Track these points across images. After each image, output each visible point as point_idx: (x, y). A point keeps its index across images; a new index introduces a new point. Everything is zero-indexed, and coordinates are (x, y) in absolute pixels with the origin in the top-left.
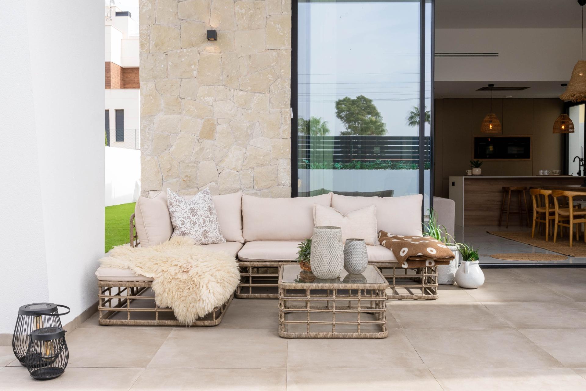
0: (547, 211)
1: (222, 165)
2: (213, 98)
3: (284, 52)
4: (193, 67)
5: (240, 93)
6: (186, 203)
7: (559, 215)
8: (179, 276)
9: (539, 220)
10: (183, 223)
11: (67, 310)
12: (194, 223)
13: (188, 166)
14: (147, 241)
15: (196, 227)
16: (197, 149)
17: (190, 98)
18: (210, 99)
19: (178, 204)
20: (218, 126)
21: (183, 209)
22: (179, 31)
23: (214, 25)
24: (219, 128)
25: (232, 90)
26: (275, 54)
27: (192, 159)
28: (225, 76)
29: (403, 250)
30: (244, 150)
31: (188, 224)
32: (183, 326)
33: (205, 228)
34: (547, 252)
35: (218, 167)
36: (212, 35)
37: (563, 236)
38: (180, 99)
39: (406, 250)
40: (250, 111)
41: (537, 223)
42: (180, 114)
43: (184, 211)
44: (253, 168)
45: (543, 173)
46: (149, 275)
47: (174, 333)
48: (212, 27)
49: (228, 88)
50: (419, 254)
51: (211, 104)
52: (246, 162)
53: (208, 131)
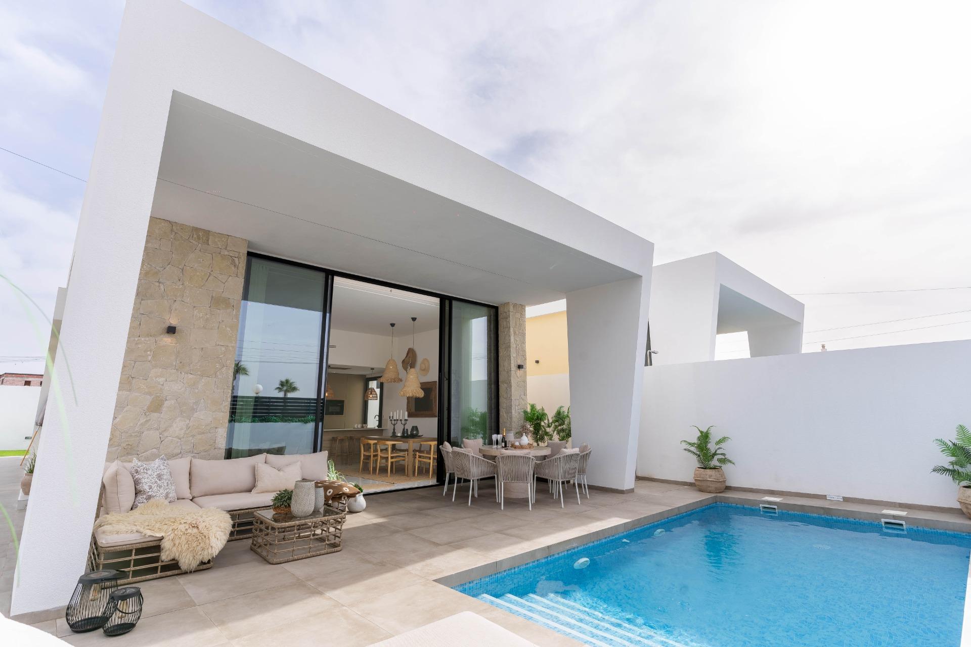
0: (372, 454)
1: (166, 434)
2: (164, 379)
4: (149, 353)
5: (191, 376)
6: (152, 470)
7: (381, 456)
8: (189, 531)
9: (365, 461)
10: (150, 488)
12: (160, 487)
13: (131, 436)
14: (119, 507)
16: (142, 421)
17: (141, 378)
18: (161, 380)
19: (145, 471)
20: (167, 402)
21: (150, 476)
22: (139, 323)
23: (173, 322)
24: (167, 404)
25: (183, 373)
26: (223, 349)
27: (137, 429)
28: (178, 362)
29: (329, 491)
30: (188, 421)
31: (155, 488)
32: (186, 573)
34: (377, 482)
35: (161, 436)
36: (171, 330)
37: (383, 470)
38: (131, 378)
39: (332, 491)
40: (197, 391)
41: (363, 462)
42: (130, 390)
43: (152, 477)
44: (193, 436)
45: (357, 426)
46: (159, 535)
47: (182, 580)
48: (171, 324)
49: (180, 372)
50: (339, 493)
51: (162, 383)
52: (189, 431)
53: (156, 406)
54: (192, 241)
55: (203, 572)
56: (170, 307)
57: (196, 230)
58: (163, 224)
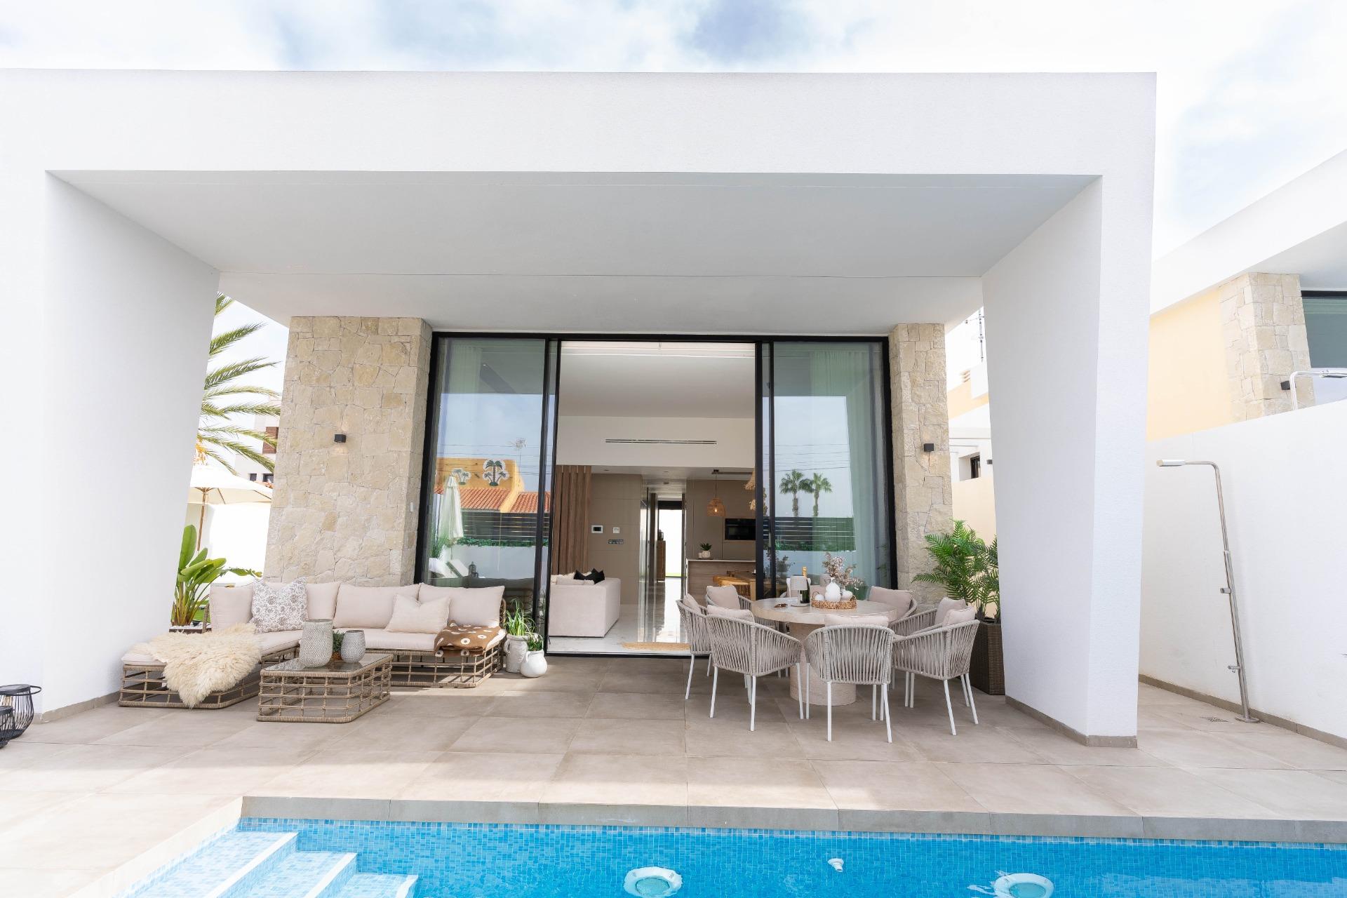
2: (337, 494)
3: (404, 454)
4: (322, 465)
5: (362, 489)
8: (186, 662)
11: (39, 690)
15: (272, 615)
16: (318, 539)
17: (316, 493)
18: (335, 495)
22: (313, 434)
23: (344, 429)
24: (340, 520)
25: (355, 487)
26: (395, 455)
27: (313, 548)
28: (350, 474)
29: (465, 639)
30: (361, 541)
31: (264, 612)
32: (187, 708)
33: (282, 616)
36: (341, 439)
38: (308, 494)
40: (369, 506)
42: (307, 507)
44: (367, 558)
46: (163, 661)
48: (342, 432)
49: (351, 485)
50: (450, 644)
51: (335, 498)
52: (361, 552)
53: (330, 524)
54: (361, 334)
55: (210, 711)
56: (341, 413)
57: (363, 320)
58: (331, 322)
